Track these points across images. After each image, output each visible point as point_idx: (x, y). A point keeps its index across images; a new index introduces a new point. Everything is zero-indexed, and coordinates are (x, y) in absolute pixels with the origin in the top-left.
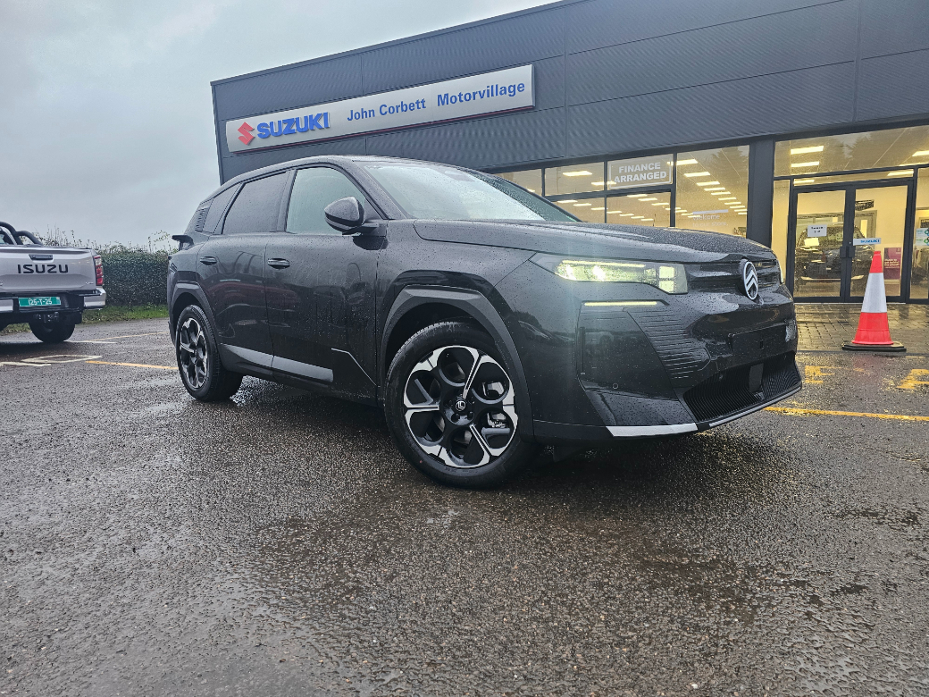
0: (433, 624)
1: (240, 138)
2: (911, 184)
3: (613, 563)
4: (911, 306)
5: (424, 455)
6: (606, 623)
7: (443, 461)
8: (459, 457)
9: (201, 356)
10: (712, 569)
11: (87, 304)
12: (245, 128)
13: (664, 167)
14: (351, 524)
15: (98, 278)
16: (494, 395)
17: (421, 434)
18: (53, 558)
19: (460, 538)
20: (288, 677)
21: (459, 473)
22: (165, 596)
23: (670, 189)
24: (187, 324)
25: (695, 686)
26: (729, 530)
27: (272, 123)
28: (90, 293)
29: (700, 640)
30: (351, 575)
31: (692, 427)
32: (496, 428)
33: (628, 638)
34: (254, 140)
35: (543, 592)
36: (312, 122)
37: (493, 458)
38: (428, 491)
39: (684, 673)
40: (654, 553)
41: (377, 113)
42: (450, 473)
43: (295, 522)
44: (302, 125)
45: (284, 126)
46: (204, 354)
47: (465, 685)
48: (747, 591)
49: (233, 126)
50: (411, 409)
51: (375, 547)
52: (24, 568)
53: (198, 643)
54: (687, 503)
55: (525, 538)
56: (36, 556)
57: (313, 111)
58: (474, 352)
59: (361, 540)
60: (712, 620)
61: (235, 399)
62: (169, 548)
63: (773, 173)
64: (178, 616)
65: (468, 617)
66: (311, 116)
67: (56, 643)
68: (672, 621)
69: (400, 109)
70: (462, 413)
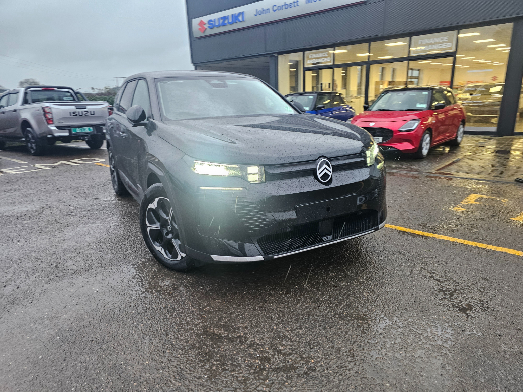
1: (199, 29)
5: (156, 251)
7: (163, 255)
8: (169, 254)
12: (202, 23)
13: (450, 41)
17: (154, 240)
23: (452, 55)
27: (215, 19)
31: (260, 258)
34: (206, 31)
36: (235, 17)
37: (181, 258)
38: (155, 269)
41: (271, 10)
42: (166, 261)
44: (230, 20)
45: (221, 21)
49: (196, 21)
50: (149, 227)
57: (237, 10)
66: (235, 14)
69: (284, 7)
70: (171, 232)
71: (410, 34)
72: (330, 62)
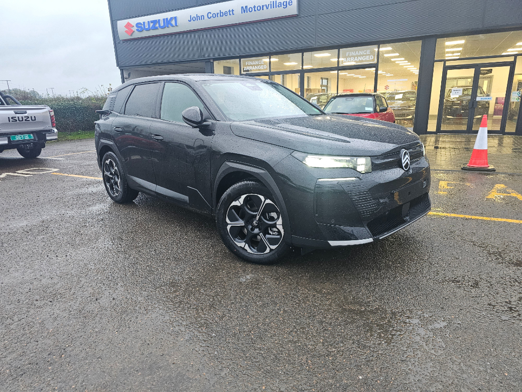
0: (242, 344)
1: (126, 31)
2: (512, 65)
3: (329, 309)
4: (505, 136)
5: (237, 247)
6: (323, 343)
7: (246, 250)
8: (254, 248)
9: (117, 180)
10: (375, 313)
11: (48, 138)
12: (129, 26)
13: (372, 53)
14: (202, 285)
15: (52, 123)
16: (272, 219)
17: (235, 237)
18: (58, 305)
19: (255, 294)
20: (177, 372)
21: (255, 256)
22: (115, 327)
23: (376, 66)
24: (108, 162)
25: (360, 377)
26: (386, 291)
27: (144, 23)
28: (49, 131)
29: (365, 353)
30: (203, 316)
31: (371, 240)
32: (272, 235)
33: (333, 352)
34: (134, 34)
35: (294, 326)
36: (167, 22)
37: (271, 250)
38: (239, 265)
39: (357, 371)
40: (348, 304)
41: (206, 17)
42: (250, 256)
43: (173, 284)
44: (162, 24)
45: (151, 25)
46: (118, 179)
47: (257, 377)
48: (390, 326)
49: (121, 24)
50: (230, 224)
51: (214, 299)
52: (45, 310)
53: (134, 354)
54: (367, 274)
55: (286, 294)
56: (50, 303)
57: (169, 15)
58: (262, 198)
59: (207, 295)
60: (372, 342)
61: (135, 201)
62: (114, 299)
63: (434, 58)
64: (123, 338)
65: (259, 341)
66: (167, 19)
67: (68, 353)
68: (353, 343)
69: (219, 15)
70: (256, 227)
71: (339, 47)
72: (266, 69)
